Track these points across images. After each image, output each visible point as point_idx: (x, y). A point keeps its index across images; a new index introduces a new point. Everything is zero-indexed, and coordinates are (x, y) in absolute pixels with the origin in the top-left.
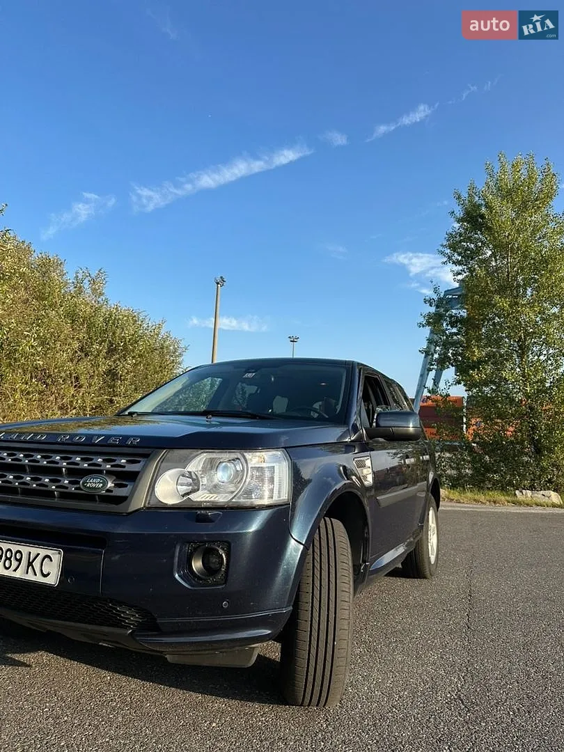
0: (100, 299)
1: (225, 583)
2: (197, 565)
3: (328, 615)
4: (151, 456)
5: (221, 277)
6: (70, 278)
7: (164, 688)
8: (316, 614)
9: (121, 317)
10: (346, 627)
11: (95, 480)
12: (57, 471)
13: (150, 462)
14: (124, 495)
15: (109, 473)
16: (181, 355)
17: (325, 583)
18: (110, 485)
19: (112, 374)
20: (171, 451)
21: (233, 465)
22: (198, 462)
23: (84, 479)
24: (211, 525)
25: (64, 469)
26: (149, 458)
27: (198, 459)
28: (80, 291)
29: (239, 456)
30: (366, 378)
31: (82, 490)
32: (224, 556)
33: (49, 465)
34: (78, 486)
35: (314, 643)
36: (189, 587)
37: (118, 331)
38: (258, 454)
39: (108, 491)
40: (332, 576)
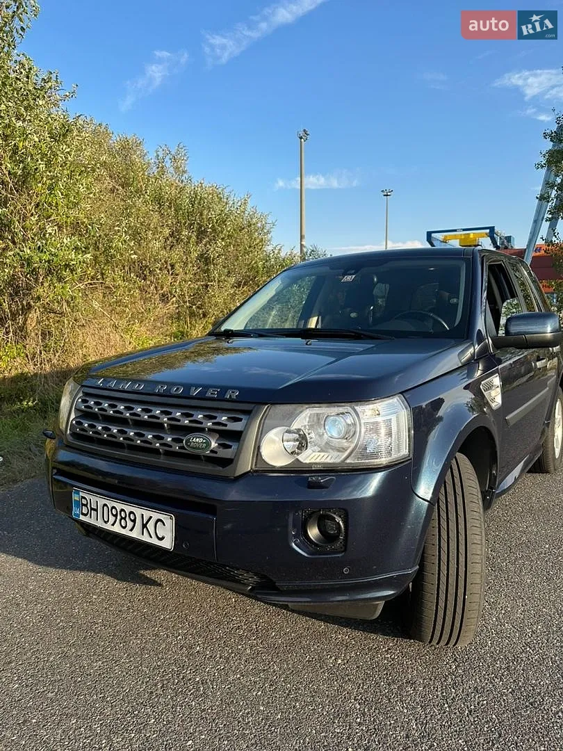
0: (184, 178)
1: (345, 550)
2: (314, 532)
3: (458, 569)
4: (253, 412)
5: (304, 130)
6: (151, 158)
7: (287, 613)
8: (444, 568)
9: (206, 196)
10: (478, 581)
11: (197, 440)
12: (160, 426)
13: (252, 419)
14: (229, 457)
15: (211, 430)
16: (269, 232)
17: (453, 535)
18: (214, 445)
19: (205, 259)
20: (273, 407)
21: (342, 420)
22: (304, 417)
23: (188, 437)
24: (324, 491)
25: (166, 425)
26: (252, 414)
27: (303, 415)
28: (162, 171)
29: (350, 410)
30: (491, 268)
31: (186, 449)
32: (341, 524)
33: (151, 420)
34: (181, 445)
35: (442, 596)
36: (306, 555)
37: (205, 212)
38: (371, 406)
39: (212, 451)
40: (461, 526)
